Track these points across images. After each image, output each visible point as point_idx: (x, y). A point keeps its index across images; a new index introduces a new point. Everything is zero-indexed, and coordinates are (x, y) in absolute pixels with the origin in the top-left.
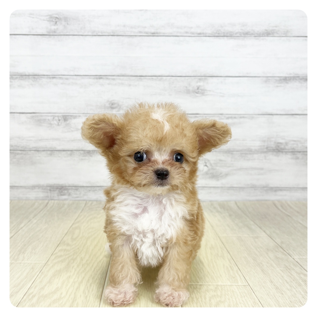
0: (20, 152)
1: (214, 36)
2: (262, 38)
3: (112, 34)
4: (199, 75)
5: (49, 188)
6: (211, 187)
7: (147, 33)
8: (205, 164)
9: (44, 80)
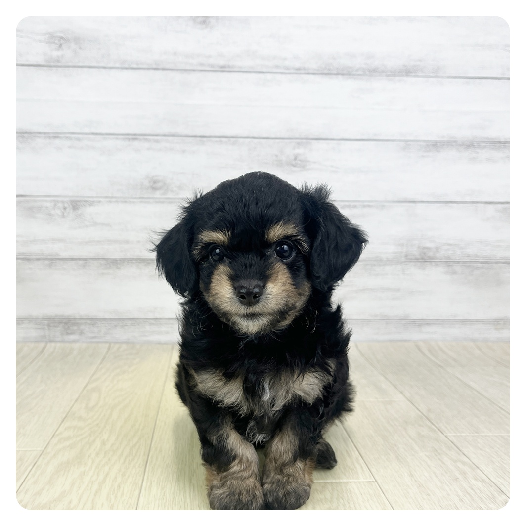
1: (322, 74)
2: (397, 78)
3: (154, 66)
4: (297, 136)
5: (46, 322)
7: (212, 66)
9: (40, 142)
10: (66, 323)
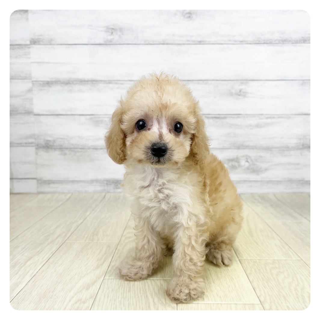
0: (80, 150)
1: (255, 44)
2: (298, 44)
3: (162, 42)
4: (241, 79)
5: (106, 182)
6: (251, 181)
7: (194, 41)
8: (246, 160)
9: (102, 85)
10: (116, 183)
